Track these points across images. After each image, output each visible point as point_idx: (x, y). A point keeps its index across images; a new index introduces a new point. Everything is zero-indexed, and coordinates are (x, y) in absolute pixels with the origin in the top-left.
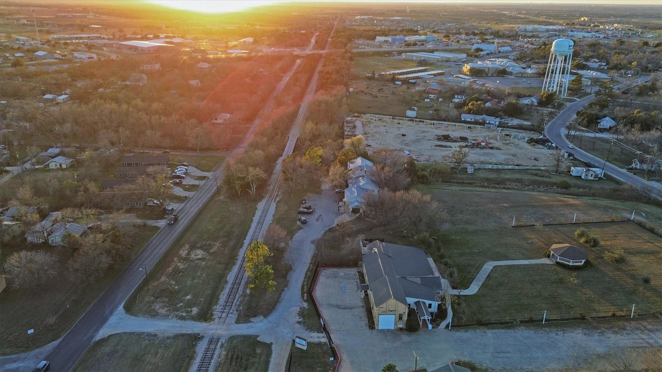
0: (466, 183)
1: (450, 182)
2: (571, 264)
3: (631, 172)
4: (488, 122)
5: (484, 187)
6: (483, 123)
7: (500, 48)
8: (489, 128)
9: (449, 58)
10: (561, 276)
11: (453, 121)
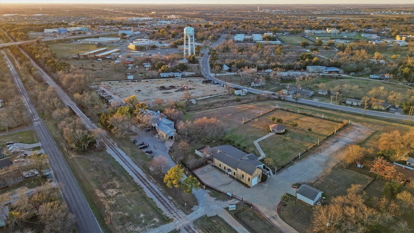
0: (198, 109)
1: (190, 111)
2: (281, 132)
3: (253, 88)
4: (176, 76)
5: (207, 109)
6: (174, 77)
7: (135, 33)
8: (178, 79)
9: (113, 41)
10: (283, 138)
11: (157, 78)
